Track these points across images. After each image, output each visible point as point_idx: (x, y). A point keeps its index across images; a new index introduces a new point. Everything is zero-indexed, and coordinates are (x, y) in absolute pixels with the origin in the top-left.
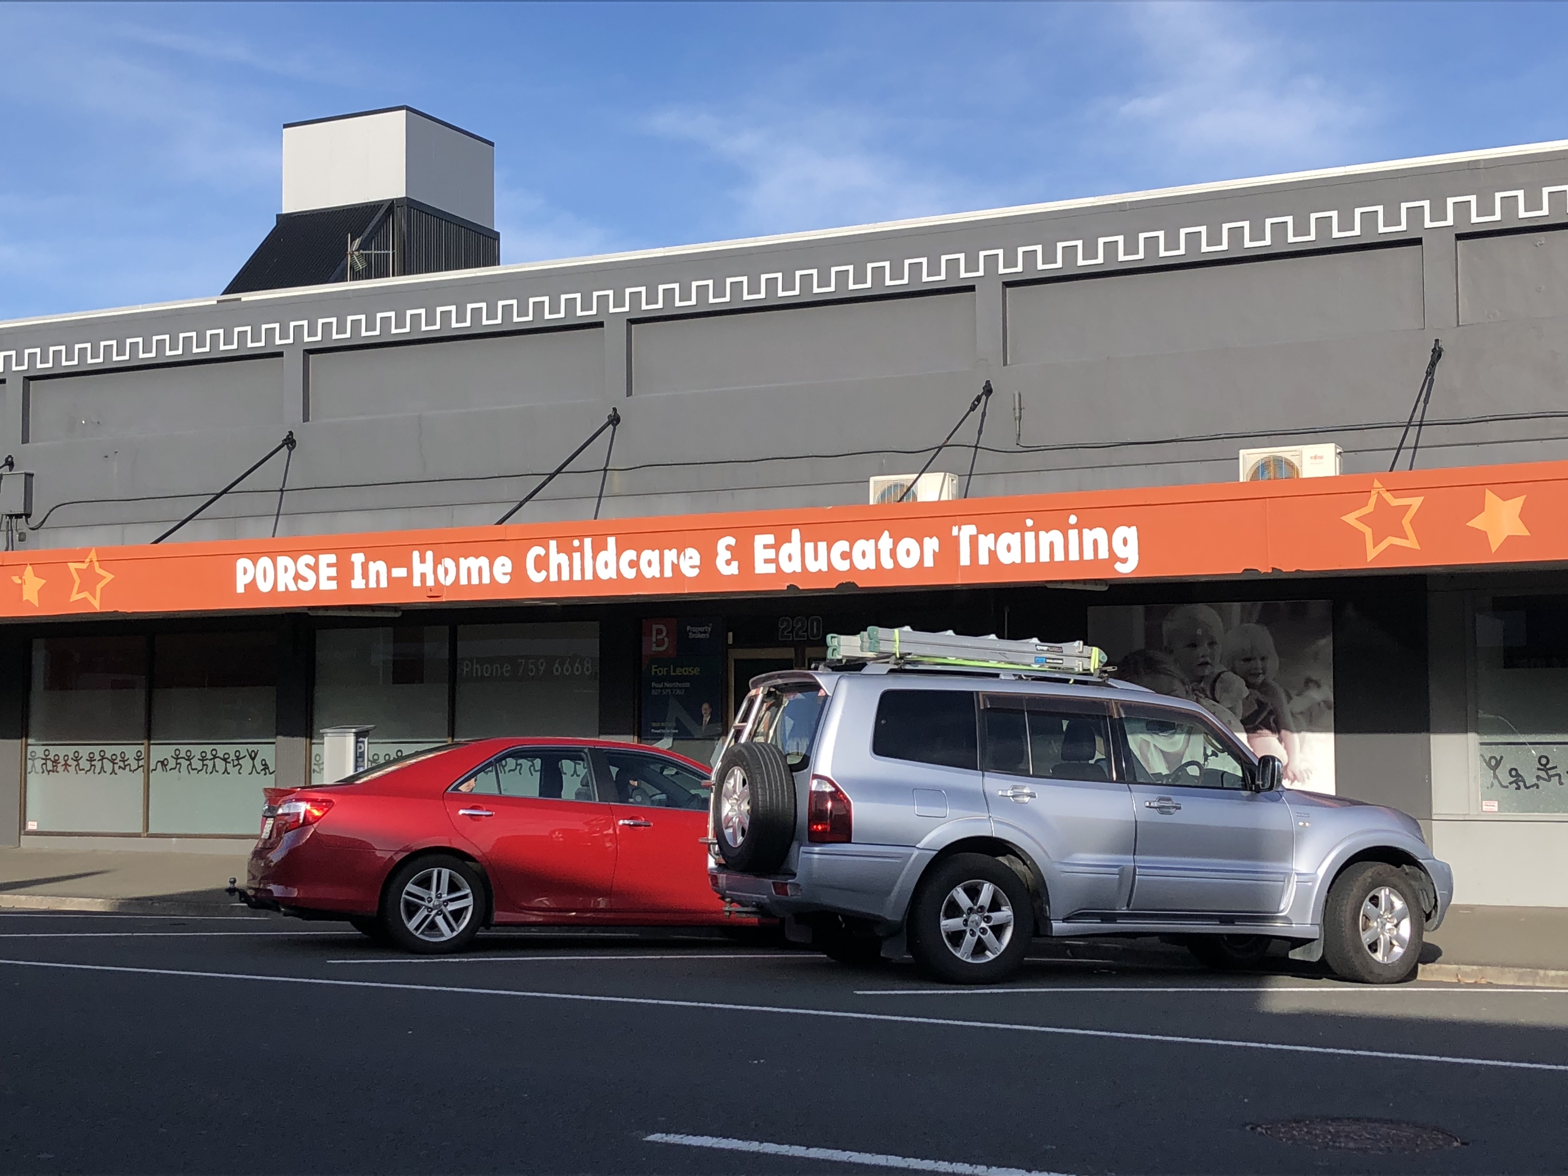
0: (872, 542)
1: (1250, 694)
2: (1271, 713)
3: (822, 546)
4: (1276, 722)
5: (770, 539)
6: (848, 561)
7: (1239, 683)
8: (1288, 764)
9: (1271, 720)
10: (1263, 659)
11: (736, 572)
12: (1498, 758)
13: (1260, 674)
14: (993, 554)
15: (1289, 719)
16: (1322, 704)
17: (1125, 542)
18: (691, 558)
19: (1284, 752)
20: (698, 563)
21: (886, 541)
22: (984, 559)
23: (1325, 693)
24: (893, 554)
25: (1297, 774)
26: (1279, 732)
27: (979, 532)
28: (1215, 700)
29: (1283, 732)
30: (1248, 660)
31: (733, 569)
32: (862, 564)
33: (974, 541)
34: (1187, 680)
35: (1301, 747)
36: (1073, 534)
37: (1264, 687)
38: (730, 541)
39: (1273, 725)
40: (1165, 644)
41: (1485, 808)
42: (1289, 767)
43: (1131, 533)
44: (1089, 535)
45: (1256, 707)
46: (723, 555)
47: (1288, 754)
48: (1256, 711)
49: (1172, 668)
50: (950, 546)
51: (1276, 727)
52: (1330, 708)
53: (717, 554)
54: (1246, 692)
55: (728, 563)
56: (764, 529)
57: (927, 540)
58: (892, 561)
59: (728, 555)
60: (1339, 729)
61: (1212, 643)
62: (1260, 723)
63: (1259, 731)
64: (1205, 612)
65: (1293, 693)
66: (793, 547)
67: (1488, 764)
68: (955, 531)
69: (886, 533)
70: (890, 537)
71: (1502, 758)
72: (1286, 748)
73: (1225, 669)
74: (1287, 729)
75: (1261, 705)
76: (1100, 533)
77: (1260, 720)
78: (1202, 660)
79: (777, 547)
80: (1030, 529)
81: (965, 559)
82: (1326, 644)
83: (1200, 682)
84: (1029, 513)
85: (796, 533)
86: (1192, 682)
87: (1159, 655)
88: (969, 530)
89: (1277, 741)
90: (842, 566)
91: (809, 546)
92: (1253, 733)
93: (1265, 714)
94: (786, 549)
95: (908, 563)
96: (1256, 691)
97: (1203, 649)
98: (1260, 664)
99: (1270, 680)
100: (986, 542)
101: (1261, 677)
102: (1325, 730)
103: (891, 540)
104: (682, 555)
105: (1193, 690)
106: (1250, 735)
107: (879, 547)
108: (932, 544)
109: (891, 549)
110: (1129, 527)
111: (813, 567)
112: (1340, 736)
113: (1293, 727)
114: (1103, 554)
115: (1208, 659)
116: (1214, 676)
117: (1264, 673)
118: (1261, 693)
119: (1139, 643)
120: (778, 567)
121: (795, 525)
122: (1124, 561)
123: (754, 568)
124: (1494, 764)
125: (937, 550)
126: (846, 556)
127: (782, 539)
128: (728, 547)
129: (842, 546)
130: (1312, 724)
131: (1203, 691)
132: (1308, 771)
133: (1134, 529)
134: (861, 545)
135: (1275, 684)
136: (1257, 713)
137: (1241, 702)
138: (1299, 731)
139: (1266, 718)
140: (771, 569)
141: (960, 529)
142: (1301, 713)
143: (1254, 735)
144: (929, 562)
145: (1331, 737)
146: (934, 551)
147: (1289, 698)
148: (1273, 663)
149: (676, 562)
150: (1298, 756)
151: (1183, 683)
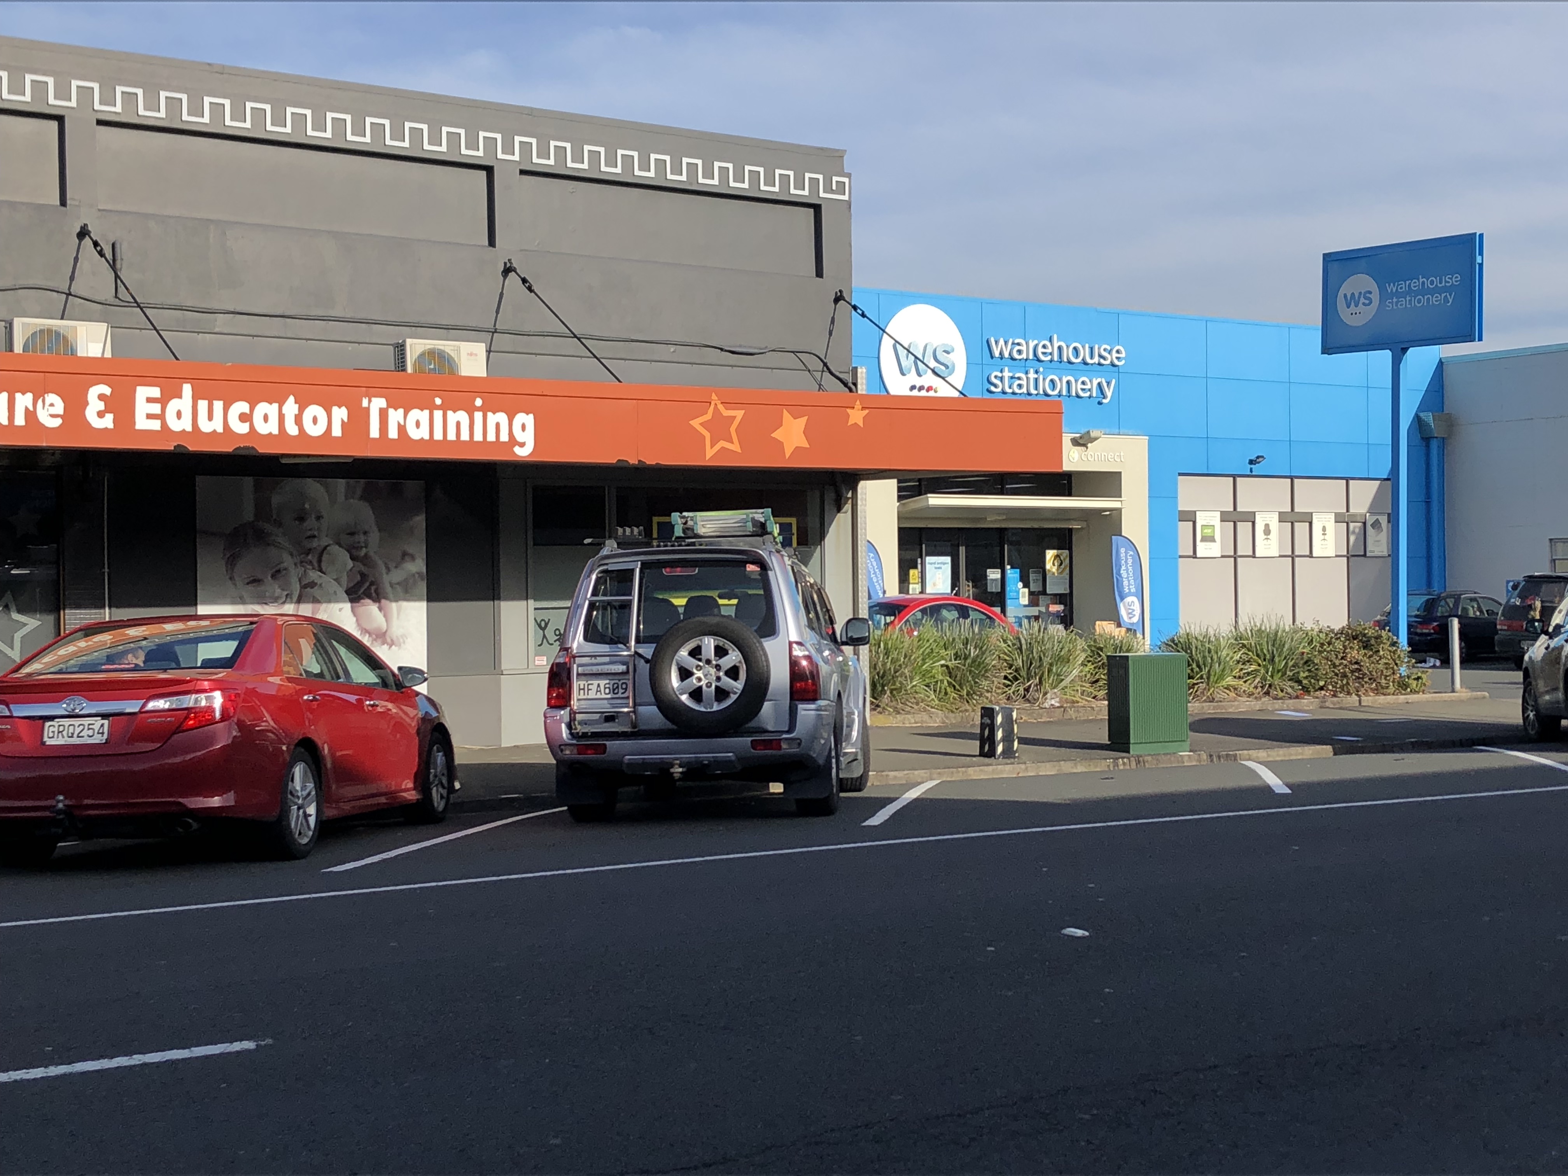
0: (275, 406)
1: (354, 567)
2: (372, 584)
3: (218, 405)
4: (376, 591)
5: (155, 392)
6: (247, 424)
7: (343, 556)
8: (386, 631)
9: (373, 591)
10: (365, 533)
11: (111, 426)
12: (547, 621)
13: (362, 547)
14: (402, 429)
15: (389, 589)
16: (417, 576)
17: (524, 427)
18: (52, 405)
19: (383, 619)
20: (61, 412)
21: (291, 407)
22: (393, 434)
23: (418, 566)
24: (298, 420)
25: (395, 639)
26: (379, 602)
27: (389, 405)
28: (321, 571)
29: (383, 601)
30: (352, 534)
31: (108, 422)
32: (263, 429)
33: (383, 414)
34: (295, 552)
35: (398, 614)
36: (478, 416)
37: (365, 560)
38: (106, 390)
39: (374, 595)
40: (274, 517)
41: (537, 663)
42: (387, 633)
43: (529, 420)
44: (493, 418)
45: (359, 578)
46: (94, 406)
47: (387, 621)
48: (358, 583)
49: (280, 540)
50: (358, 418)
51: (377, 596)
52: (422, 580)
53: (87, 404)
54: (350, 564)
55: (101, 414)
56: (147, 380)
57: (335, 409)
58: (297, 427)
59: (101, 406)
60: (431, 598)
61: (319, 518)
62: (364, 593)
63: (362, 601)
64: (313, 487)
65: (392, 565)
66: (184, 402)
67: (540, 626)
68: (365, 402)
69: (291, 399)
70: (296, 403)
71: (549, 620)
72: (385, 616)
73: (332, 542)
74: (386, 598)
75: (363, 576)
76: (502, 418)
77: (362, 591)
78: (309, 533)
79: (163, 401)
80: (438, 408)
81: (374, 433)
82: (420, 521)
83: (308, 554)
84: (438, 392)
85: (187, 389)
86: (300, 555)
87: (268, 527)
88: (378, 403)
89: (377, 609)
90: (243, 429)
91: (203, 405)
92: (358, 602)
93: (367, 584)
94: (174, 405)
95: (315, 431)
96: (359, 563)
97: (311, 522)
98: (362, 538)
99: (371, 554)
100: (395, 416)
101: (364, 550)
102: (419, 599)
103: (297, 406)
104: (40, 402)
105: (302, 562)
106: (354, 604)
107: (284, 412)
108: (340, 414)
109: (296, 415)
110: (527, 414)
111: (206, 426)
112: (430, 604)
113: (391, 596)
114: (504, 437)
115: (316, 533)
116: (320, 549)
117: (366, 547)
118: (364, 565)
119: (249, 515)
120: (164, 424)
121: (186, 379)
122: (522, 445)
123: (134, 423)
124: (542, 626)
125: (346, 420)
126: (245, 418)
127: (170, 393)
128: (101, 397)
129: (241, 407)
130: (406, 592)
131: (311, 563)
132: (404, 636)
133: (531, 416)
134: (262, 408)
135: (376, 558)
136: (359, 584)
137: (345, 573)
138: (396, 601)
139: (369, 588)
140: (156, 425)
141: (370, 401)
142: (398, 584)
143: (357, 604)
144: (337, 432)
145: (423, 605)
146: (343, 421)
147: (388, 570)
148: (375, 537)
149: (31, 408)
150: (395, 622)
151: (292, 555)
